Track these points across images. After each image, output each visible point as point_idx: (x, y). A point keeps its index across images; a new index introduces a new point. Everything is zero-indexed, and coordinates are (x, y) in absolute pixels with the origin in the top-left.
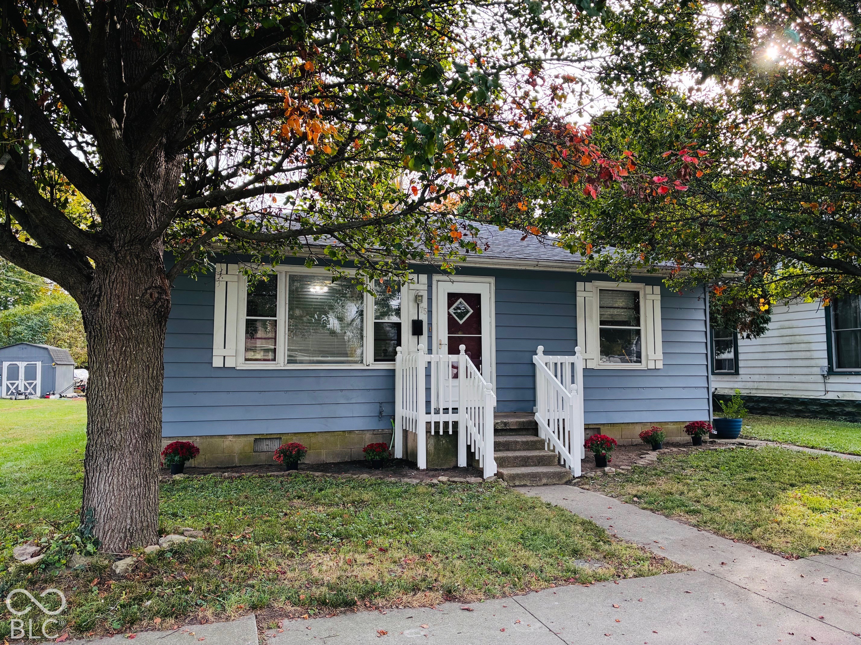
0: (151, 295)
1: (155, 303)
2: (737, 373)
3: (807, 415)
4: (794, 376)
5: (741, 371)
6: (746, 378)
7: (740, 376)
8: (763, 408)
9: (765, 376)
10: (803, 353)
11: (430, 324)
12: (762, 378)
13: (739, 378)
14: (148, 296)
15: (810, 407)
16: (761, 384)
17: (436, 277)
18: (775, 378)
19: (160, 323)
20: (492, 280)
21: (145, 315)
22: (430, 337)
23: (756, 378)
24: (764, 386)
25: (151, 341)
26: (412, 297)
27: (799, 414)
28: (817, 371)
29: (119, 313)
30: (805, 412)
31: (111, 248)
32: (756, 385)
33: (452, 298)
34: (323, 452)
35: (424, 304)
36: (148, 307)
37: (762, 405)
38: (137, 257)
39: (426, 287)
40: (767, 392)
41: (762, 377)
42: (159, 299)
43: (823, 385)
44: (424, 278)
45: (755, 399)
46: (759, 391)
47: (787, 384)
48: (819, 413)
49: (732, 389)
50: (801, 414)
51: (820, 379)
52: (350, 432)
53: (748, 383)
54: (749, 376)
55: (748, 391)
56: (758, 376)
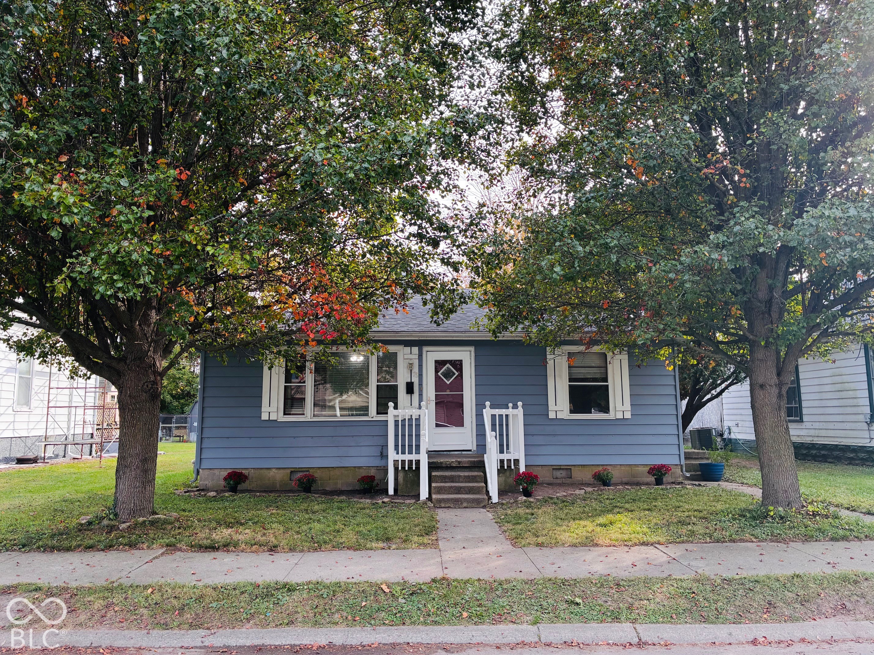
0: (147, 386)
1: (150, 390)
2: (801, 421)
3: (857, 462)
4: (846, 423)
5: (805, 418)
6: (808, 425)
7: (805, 424)
8: (824, 455)
9: (824, 423)
10: (851, 400)
11: (421, 385)
12: (821, 426)
13: (804, 425)
14: (145, 386)
15: (859, 454)
16: (821, 431)
17: (425, 349)
18: (831, 426)
19: (153, 400)
20: (472, 349)
21: (144, 396)
22: (421, 395)
23: (816, 425)
24: (823, 433)
25: (148, 410)
26: (406, 365)
27: (851, 462)
28: (861, 418)
29: (130, 396)
30: (855, 459)
31: (126, 363)
32: (817, 433)
33: (439, 364)
34: (340, 482)
35: (416, 369)
36: (146, 392)
37: (823, 452)
38: (138, 367)
39: (417, 357)
40: (826, 439)
41: (821, 424)
42: (152, 388)
43: (867, 432)
44: (415, 350)
45: (817, 446)
46: (820, 439)
47: (841, 431)
48: (866, 460)
49: (798, 436)
50: (853, 462)
51: (865, 426)
52: (360, 467)
53: (810, 431)
54: (811, 423)
55: (811, 439)
56: (818, 423)
